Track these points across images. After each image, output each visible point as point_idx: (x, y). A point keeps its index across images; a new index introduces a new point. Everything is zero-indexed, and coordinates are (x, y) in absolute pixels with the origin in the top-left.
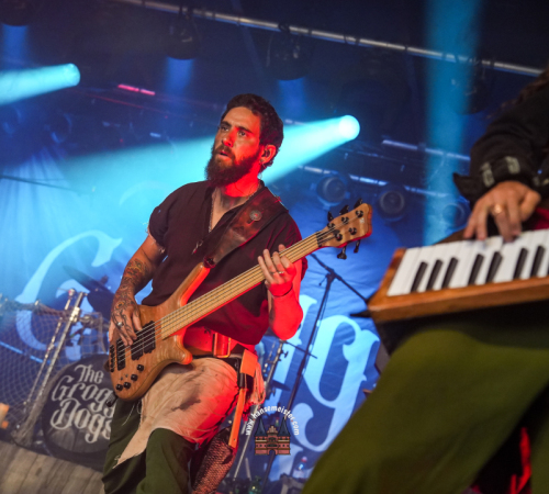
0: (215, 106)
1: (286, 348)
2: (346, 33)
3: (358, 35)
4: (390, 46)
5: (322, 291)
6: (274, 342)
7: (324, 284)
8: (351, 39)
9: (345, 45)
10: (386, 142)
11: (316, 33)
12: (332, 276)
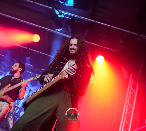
0: (14, 59)
1: (21, 102)
2: (38, 51)
3: (40, 51)
4: (45, 54)
5: (28, 93)
6: (19, 101)
7: (29, 92)
8: (39, 52)
9: (38, 53)
10: (43, 69)
11: (33, 50)
12: (30, 90)
